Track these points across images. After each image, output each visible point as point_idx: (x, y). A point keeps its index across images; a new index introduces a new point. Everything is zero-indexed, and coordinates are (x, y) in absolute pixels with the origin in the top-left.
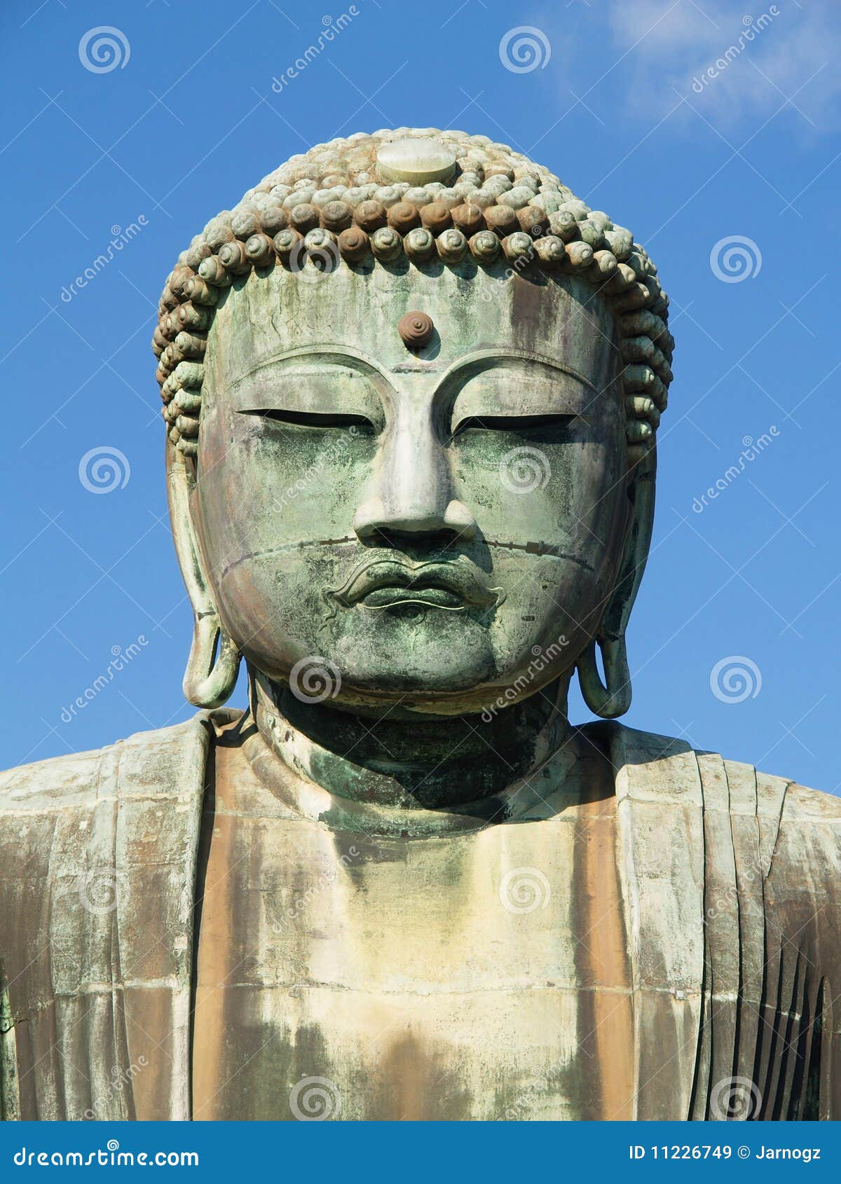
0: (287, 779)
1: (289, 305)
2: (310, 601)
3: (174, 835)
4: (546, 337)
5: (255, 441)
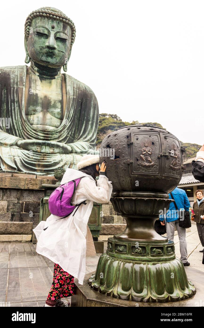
0: (35, 71)
1: (41, 21)
2: (40, 52)
3: (24, 74)
4: (66, 31)
5: (36, 35)
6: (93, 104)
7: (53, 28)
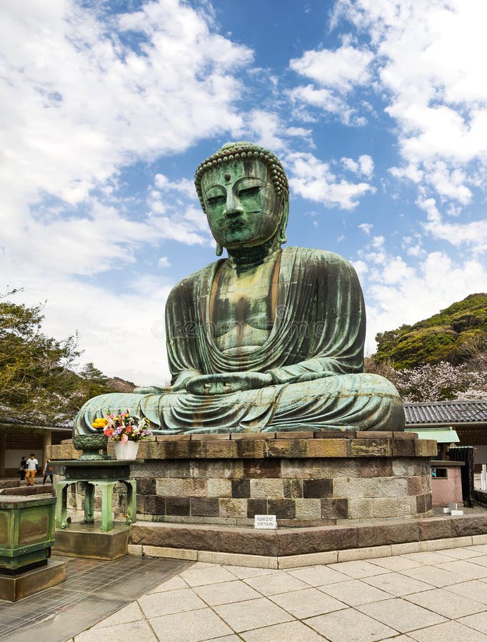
3: (209, 275)
4: (252, 172)
6: (341, 283)
7: (228, 178)
